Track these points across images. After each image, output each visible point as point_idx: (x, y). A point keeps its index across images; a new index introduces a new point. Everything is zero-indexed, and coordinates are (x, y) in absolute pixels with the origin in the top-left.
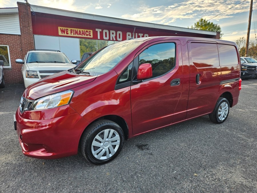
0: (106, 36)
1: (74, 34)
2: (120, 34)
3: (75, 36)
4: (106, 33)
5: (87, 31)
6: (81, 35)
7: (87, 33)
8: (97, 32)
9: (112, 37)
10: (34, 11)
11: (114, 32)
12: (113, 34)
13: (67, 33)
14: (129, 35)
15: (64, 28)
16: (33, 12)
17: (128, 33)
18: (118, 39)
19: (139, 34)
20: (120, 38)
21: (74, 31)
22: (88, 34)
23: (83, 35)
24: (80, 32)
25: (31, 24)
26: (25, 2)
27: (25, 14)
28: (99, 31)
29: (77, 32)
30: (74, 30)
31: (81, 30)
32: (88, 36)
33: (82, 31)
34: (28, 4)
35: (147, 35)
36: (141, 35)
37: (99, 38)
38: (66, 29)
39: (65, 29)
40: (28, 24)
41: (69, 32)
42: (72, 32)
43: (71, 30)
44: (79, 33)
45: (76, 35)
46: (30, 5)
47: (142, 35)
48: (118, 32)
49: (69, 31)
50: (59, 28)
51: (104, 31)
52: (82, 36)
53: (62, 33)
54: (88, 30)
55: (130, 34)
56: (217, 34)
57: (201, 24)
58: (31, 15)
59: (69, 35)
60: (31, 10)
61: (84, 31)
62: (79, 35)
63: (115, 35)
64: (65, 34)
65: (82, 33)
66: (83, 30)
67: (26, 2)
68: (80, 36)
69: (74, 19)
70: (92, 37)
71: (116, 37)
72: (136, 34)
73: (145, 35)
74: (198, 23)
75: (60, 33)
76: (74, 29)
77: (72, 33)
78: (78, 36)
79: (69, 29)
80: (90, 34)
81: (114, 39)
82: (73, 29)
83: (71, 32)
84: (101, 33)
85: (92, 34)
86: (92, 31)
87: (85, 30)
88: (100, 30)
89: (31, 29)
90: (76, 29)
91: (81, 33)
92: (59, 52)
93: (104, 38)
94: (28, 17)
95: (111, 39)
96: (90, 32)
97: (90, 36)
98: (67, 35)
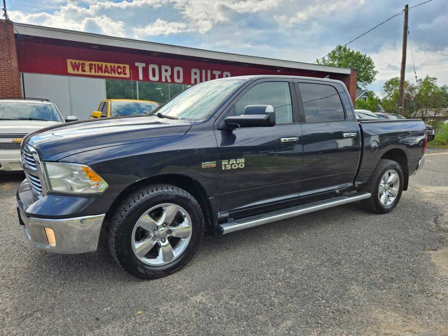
0: (154, 75)
1: (95, 72)
2: (178, 72)
3: (97, 74)
4: (154, 70)
5: (119, 67)
6: (109, 73)
8: (138, 67)
9: (166, 76)
10: (20, 33)
11: (169, 69)
12: (166, 71)
13: (84, 71)
14: (195, 74)
15: (77, 62)
16: (18, 34)
17: (193, 71)
18: (176, 80)
19: (214, 72)
20: (179, 78)
21: (95, 67)
24: (106, 67)
25: (14, 55)
26: (4, 18)
27: (3, 37)
28: (140, 66)
29: (102, 67)
30: (95, 64)
31: (109, 65)
32: (122, 76)
33: (111, 66)
34: (10, 21)
35: (229, 74)
36: (217, 73)
37: (141, 77)
39: (79, 63)
40: (10, 55)
41: (87, 68)
42: (92, 68)
44: (105, 70)
45: (100, 74)
46: (13, 23)
47: (219, 73)
48: (176, 69)
50: (69, 61)
51: (151, 67)
52: (110, 75)
53: (74, 70)
54: (122, 66)
55: (198, 71)
56: (351, 72)
57: (340, 54)
58: (14, 40)
60: (15, 32)
61: (114, 66)
62: (105, 73)
63: (169, 73)
64: (80, 72)
65: (111, 70)
66: (113, 65)
67: (6, 17)
68: (107, 74)
69: (96, 47)
70: (128, 76)
71: (172, 77)
72: (209, 72)
73: (225, 73)
74: (334, 52)
75: (70, 70)
76: (96, 63)
77: (93, 70)
78: (103, 74)
79: (87, 63)
80: (124, 71)
81: (169, 80)
82: (93, 63)
83: (91, 69)
84: (145, 70)
85: (128, 71)
86: (128, 66)
87: (116, 65)
88: (144, 65)
89: (15, 64)
90: (100, 64)
91: (108, 69)
92: (45, 103)
93: (151, 78)
94: (9, 44)
95: (163, 81)
96: (124, 67)
97: (125, 74)
98: (84, 73)
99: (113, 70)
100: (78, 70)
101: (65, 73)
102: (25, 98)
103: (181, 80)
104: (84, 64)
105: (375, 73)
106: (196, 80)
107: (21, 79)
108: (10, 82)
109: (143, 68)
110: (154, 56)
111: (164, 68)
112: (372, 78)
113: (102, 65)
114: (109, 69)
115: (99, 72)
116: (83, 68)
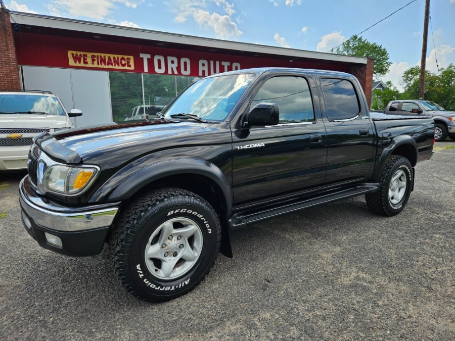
0: (160, 67)
1: (98, 64)
2: (185, 64)
4: (159, 61)
5: (123, 59)
6: (112, 65)
7: (123, 62)
8: (142, 59)
9: (172, 68)
10: (17, 23)
11: (175, 60)
12: (173, 62)
13: (86, 63)
14: (203, 65)
15: (79, 53)
16: (15, 24)
17: (201, 62)
18: (183, 72)
19: (223, 63)
20: (186, 69)
21: (98, 58)
22: (125, 63)
23: (117, 65)
25: (12, 46)
28: (145, 57)
29: (105, 59)
30: (97, 56)
31: (112, 56)
32: (126, 68)
33: (114, 58)
34: (6, 9)
35: (238, 65)
36: (226, 64)
37: (146, 70)
38: (84, 55)
39: (81, 55)
40: (7, 46)
41: (89, 60)
42: (95, 60)
43: (92, 56)
44: (108, 62)
45: (103, 66)
46: (9, 11)
47: (228, 64)
48: (183, 60)
49: (89, 57)
50: (70, 53)
51: (156, 58)
52: (113, 67)
53: (76, 62)
54: (126, 57)
55: (206, 62)
56: (368, 61)
57: (354, 45)
58: (10, 30)
59: (90, 65)
60: (12, 21)
61: (118, 58)
62: (108, 65)
63: (176, 64)
64: (82, 64)
65: (115, 62)
66: (116, 56)
67: (2, 5)
68: (110, 67)
69: (97, 37)
70: (132, 68)
71: (179, 68)
72: (218, 63)
73: (234, 65)
75: (71, 62)
76: (99, 54)
77: (96, 62)
78: (106, 67)
79: (89, 55)
80: (128, 62)
81: (176, 72)
82: (96, 54)
83: (93, 60)
84: (151, 62)
85: (132, 63)
86: (132, 58)
87: (120, 57)
88: (149, 56)
89: (13, 56)
90: (103, 55)
91: (111, 60)
92: (47, 95)
93: (157, 70)
94: (5, 34)
95: (169, 73)
96: (128, 59)
97: (129, 66)
98: (86, 65)
99: (117, 62)
100: (80, 62)
101: (66, 65)
102: (24, 91)
103: (188, 72)
104: (86, 56)
105: (388, 64)
106: (203, 72)
107: (20, 72)
108: (8, 75)
109: (148, 59)
110: (160, 46)
111: (170, 59)
112: (386, 70)
113: (104, 56)
114: (113, 60)
115: (101, 64)
116: (85, 60)
